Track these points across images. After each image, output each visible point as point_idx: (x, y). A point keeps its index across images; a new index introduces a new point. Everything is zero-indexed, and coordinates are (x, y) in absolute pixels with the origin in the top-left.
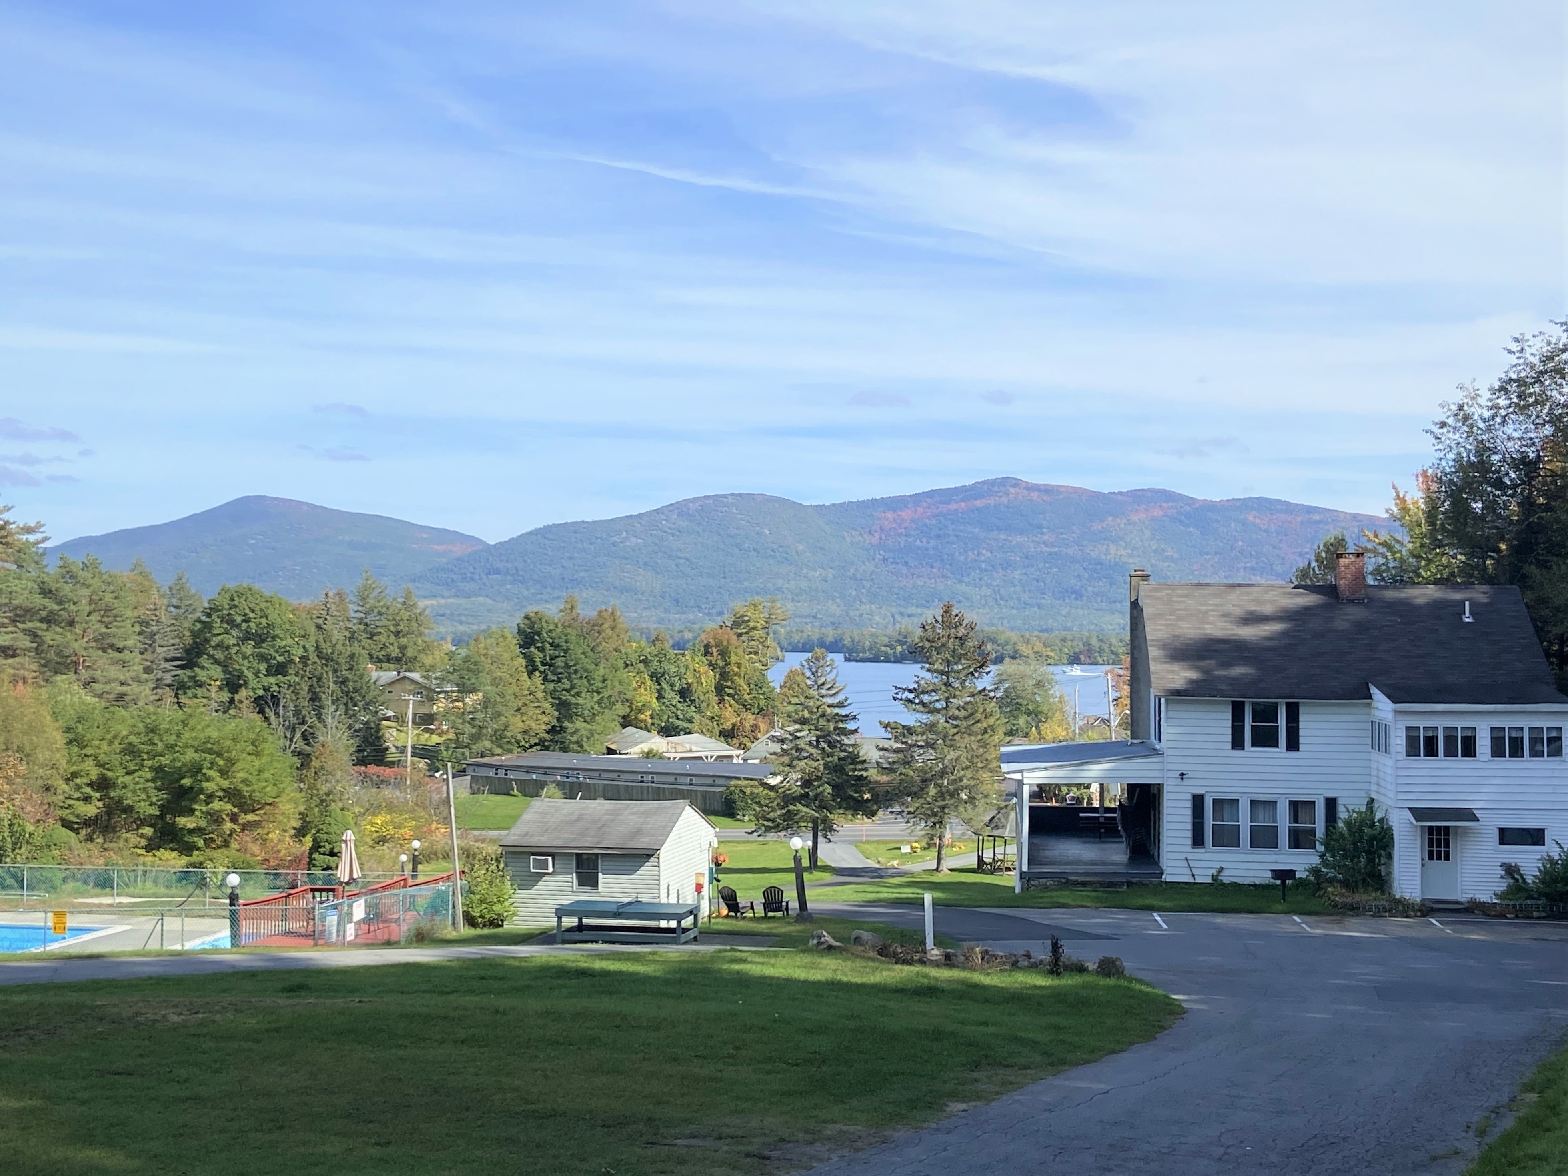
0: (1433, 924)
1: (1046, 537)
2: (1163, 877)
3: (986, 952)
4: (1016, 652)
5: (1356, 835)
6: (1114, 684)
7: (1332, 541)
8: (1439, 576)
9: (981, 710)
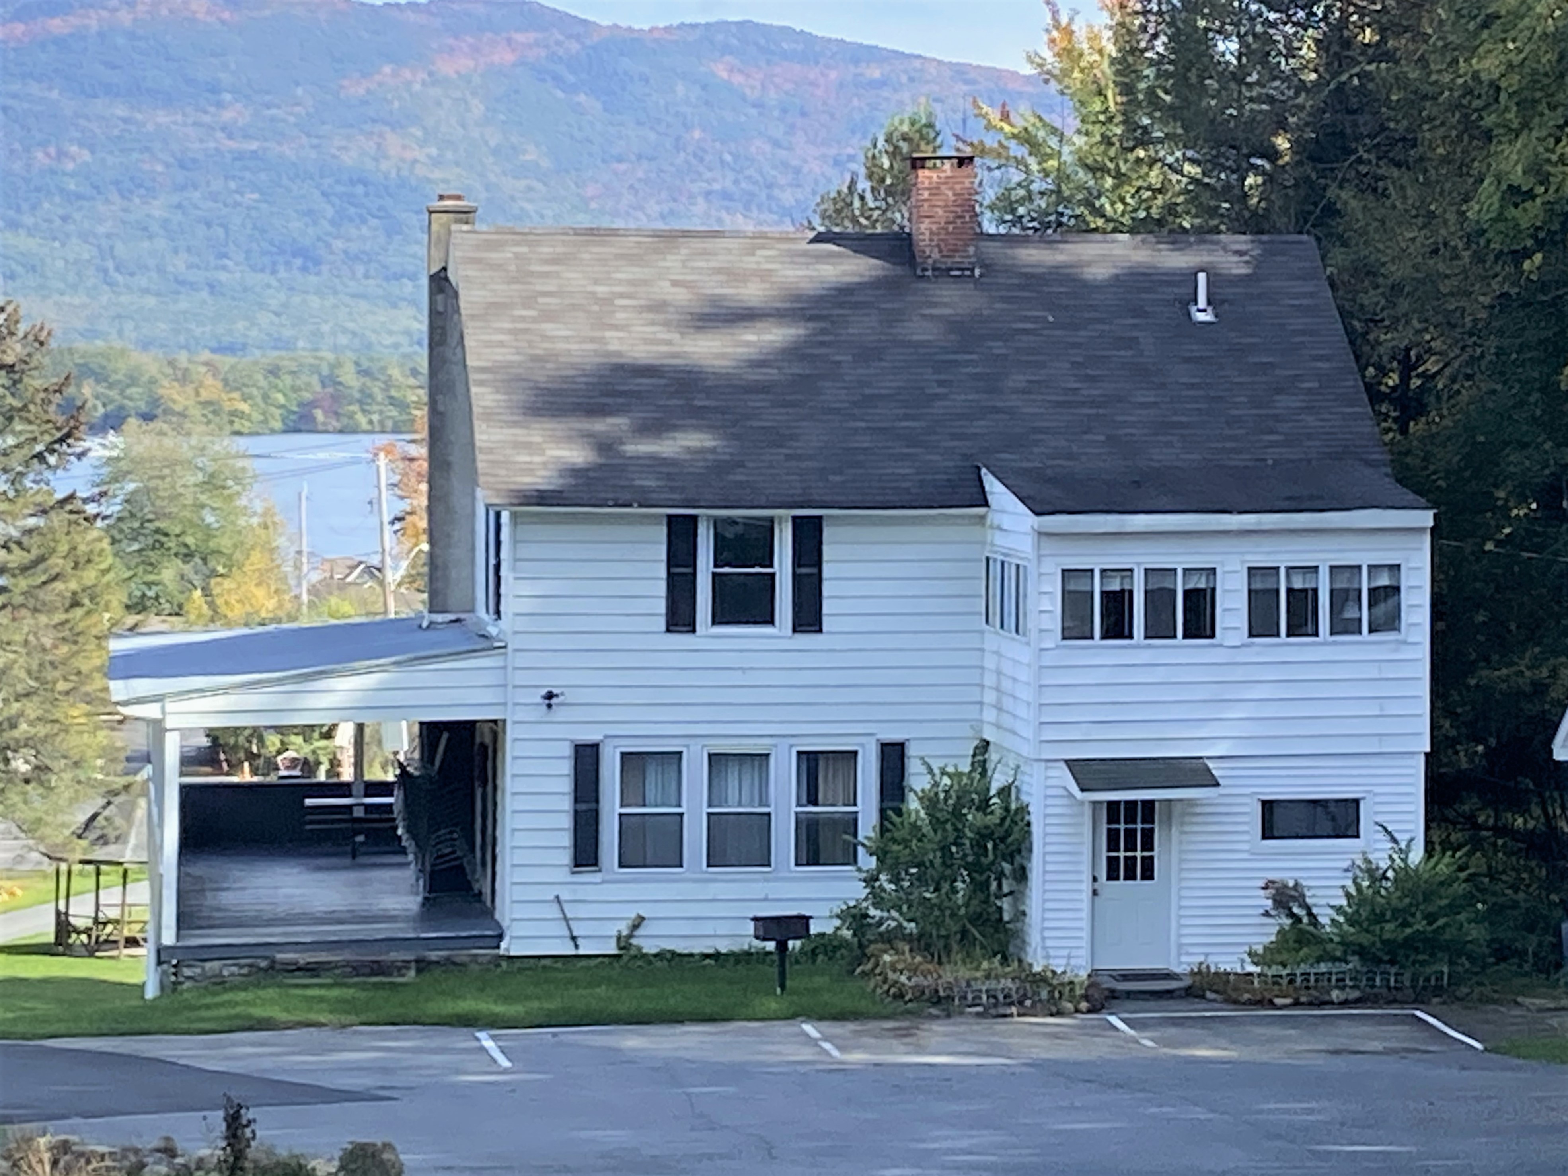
0: (1115, 1028)
1: (227, 115)
2: (503, 945)
3: (65, 1147)
4: (155, 402)
5: (949, 826)
6: (396, 479)
7: (905, 128)
8: (1142, 214)
9: (63, 548)
